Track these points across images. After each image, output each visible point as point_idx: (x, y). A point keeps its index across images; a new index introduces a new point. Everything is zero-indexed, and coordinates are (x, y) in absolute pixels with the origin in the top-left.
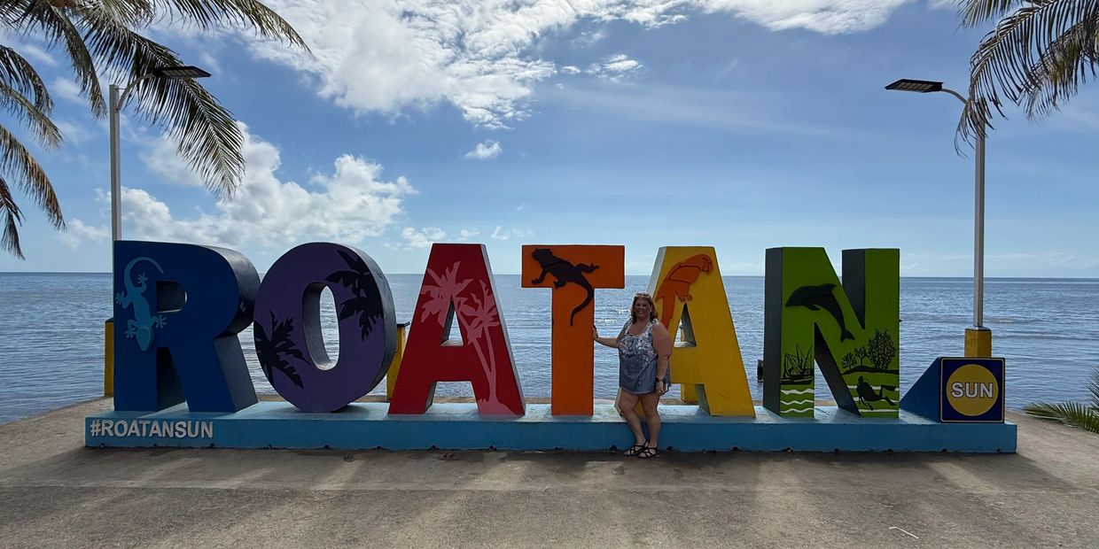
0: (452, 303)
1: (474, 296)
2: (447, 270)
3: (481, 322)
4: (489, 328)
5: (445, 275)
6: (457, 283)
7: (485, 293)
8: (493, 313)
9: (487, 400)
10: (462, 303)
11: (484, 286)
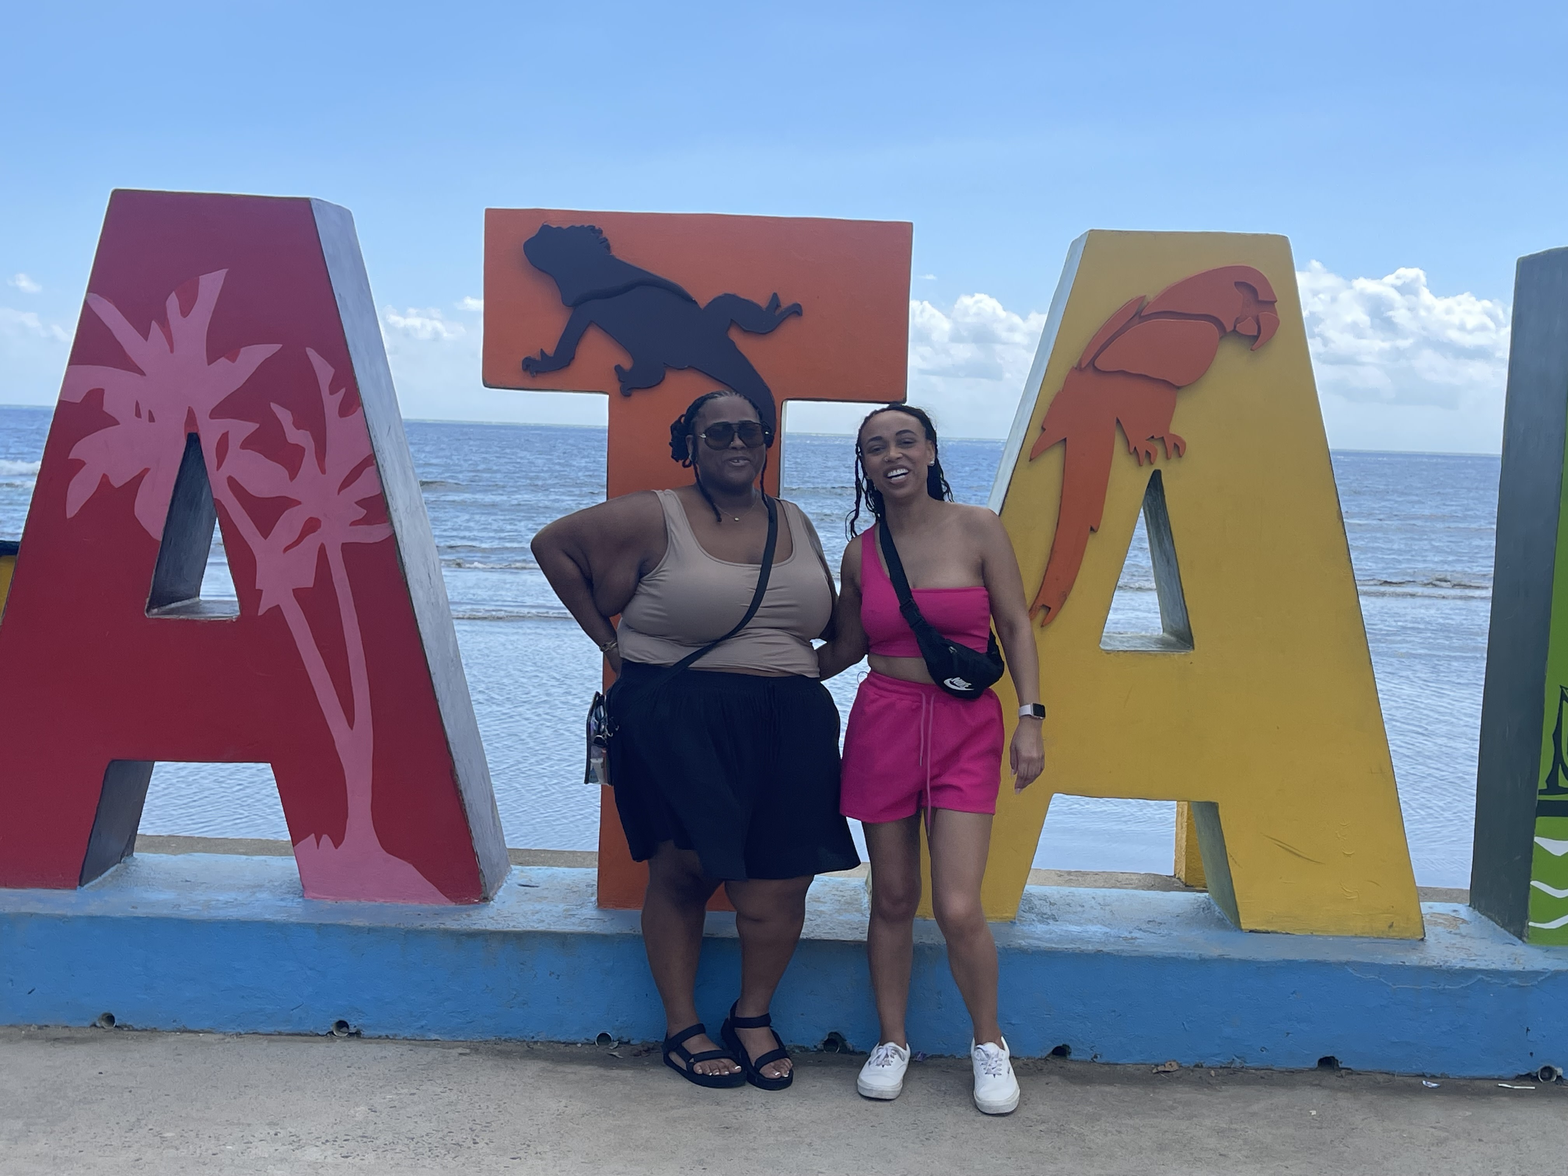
0: (193, 440)
1: (284, 416)
2: (173, 303)
3: (312, 525)
4: (346, 547)
5: (164, 324)
6: (211, 359)
7: (331, 403)
8: (363, 488)
9: (337, 841)
10: (234, 443)
11: (324, 372)
